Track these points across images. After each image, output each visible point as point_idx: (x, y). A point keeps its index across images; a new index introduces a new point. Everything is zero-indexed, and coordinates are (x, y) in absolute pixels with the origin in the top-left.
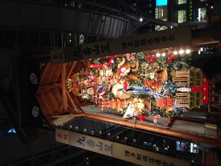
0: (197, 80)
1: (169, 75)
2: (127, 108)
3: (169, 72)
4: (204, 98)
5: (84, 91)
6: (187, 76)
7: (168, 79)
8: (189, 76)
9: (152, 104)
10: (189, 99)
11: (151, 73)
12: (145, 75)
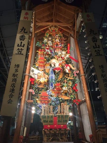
0: (62, 120)
1: (65, 100)
2: (38, 70)
3: (67, 100)
4: (49, 126)
5: (50, 39)
6: (65, 113)
7: (63, 100)
8: (65, 114)
9: (43, 88)
10: (48, 115)
11: (67, 88)
12: (65, 84)
